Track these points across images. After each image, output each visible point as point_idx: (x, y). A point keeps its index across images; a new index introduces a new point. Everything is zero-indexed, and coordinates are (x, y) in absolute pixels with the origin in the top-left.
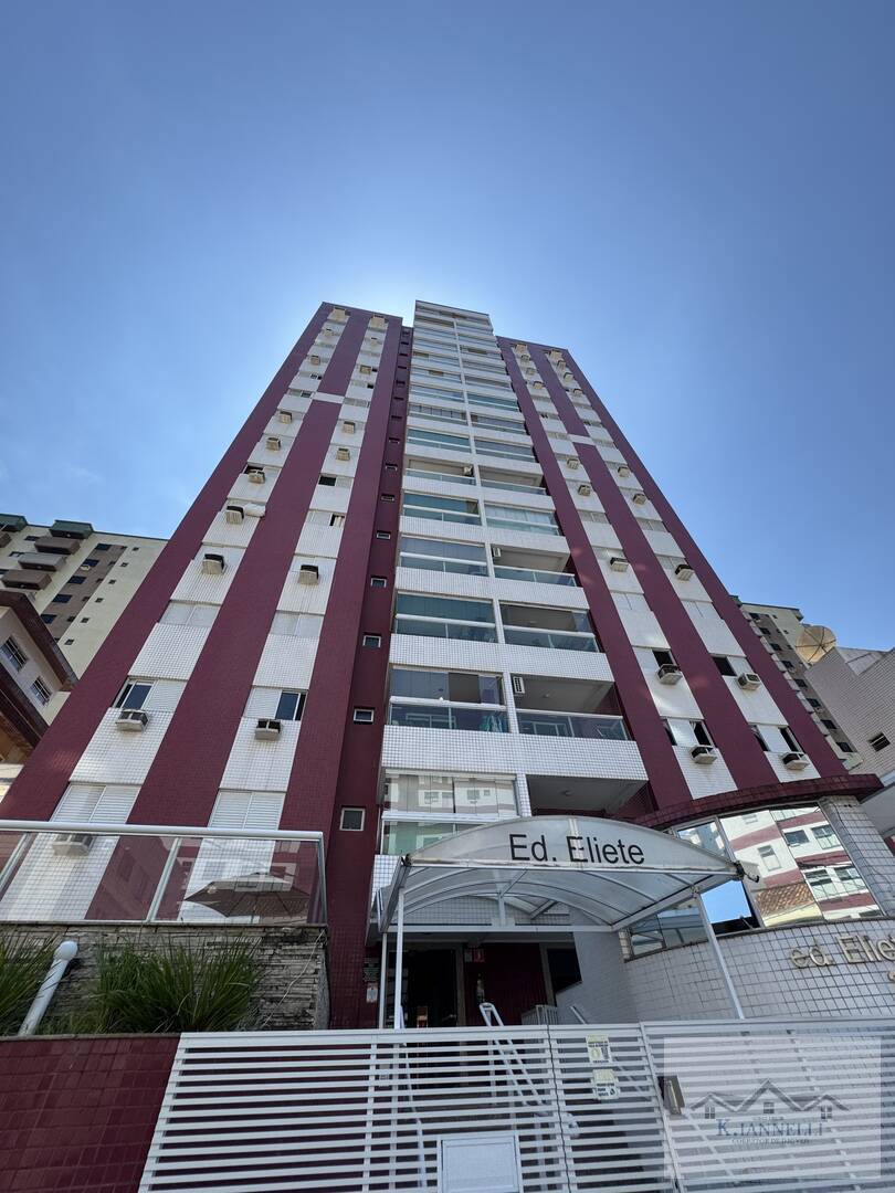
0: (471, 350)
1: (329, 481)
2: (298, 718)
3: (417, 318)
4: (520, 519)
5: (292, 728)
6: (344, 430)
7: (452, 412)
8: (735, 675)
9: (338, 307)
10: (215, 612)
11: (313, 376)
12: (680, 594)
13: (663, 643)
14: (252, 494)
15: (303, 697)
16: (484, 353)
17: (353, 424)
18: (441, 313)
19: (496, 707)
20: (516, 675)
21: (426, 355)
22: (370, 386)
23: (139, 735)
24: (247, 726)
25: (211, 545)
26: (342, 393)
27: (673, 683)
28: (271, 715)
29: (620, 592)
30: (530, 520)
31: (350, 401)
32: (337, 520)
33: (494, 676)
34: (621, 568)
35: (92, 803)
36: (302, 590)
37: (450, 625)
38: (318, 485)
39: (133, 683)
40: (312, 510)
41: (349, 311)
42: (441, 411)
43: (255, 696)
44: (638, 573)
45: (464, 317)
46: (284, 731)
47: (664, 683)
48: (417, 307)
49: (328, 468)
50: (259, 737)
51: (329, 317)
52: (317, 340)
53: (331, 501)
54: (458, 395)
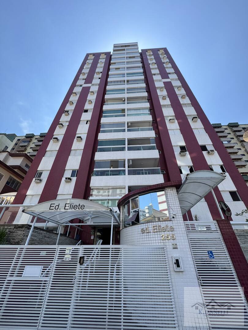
0: (130, 57)
1: (86, 111)
2: (76, 177)
3: (114, 51)
4: (138, 112)
5: (74, 179)
6: (91, 95)
7: (121, 81)
8: (207, 150)
9: (91, 54)
10: (56, 152)
11: (83, 79)
12: (192, 127)
13: (183, 144)
14: (65, 119)
15: (77, 171)
16: (134, 57)
17: (93, 92)
18: (122, 46)
19: (123, 169)
20: (129, 159)
21: (115, 63)
22: (99, 78)
23: (40, 184)
24: (63, 179)
25: (56, 135)
26: (91, 83)
27: (184, 156)
28: (69, 176)
29: (172, 130)
30: (141, 112)
31: (93, 85)
32: (88, 122)
33: (123, 160)
34: (173, 122)
35: (31, 199)
36: (78, 144)
37: (112, 148)
38: (83, 113)
39: (39, 172)
40: (81, 120)
41: (94, 54)
42: (118, 81)
43: (66, 172)
44: (179, 123)
45: (129, 46)
46: (72, 180)
47: (181, 156)
48: (114, 47)
49: (86, 108)
50: (66, 182)
51: (88, 58)
52: (85, 67)
53: (86, 117)
54: (123, 75)
